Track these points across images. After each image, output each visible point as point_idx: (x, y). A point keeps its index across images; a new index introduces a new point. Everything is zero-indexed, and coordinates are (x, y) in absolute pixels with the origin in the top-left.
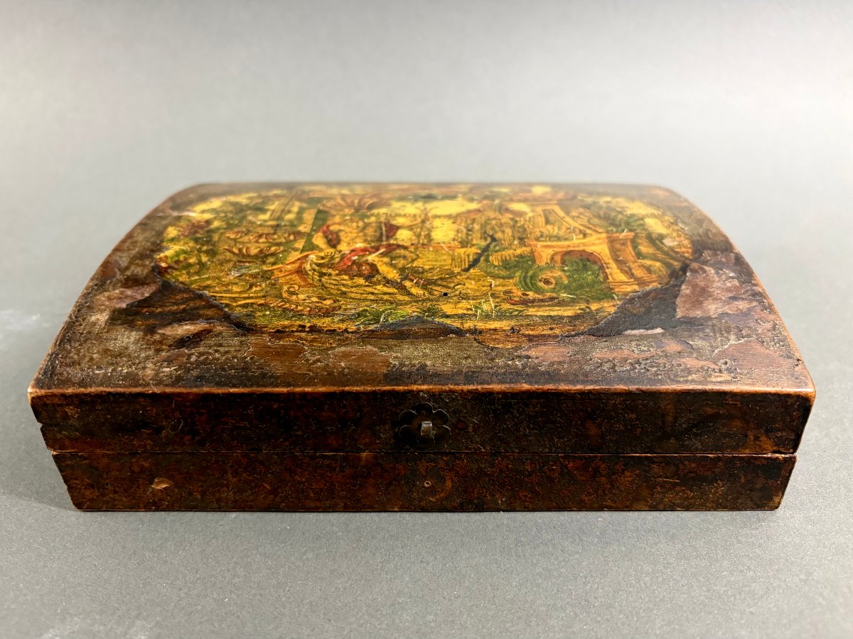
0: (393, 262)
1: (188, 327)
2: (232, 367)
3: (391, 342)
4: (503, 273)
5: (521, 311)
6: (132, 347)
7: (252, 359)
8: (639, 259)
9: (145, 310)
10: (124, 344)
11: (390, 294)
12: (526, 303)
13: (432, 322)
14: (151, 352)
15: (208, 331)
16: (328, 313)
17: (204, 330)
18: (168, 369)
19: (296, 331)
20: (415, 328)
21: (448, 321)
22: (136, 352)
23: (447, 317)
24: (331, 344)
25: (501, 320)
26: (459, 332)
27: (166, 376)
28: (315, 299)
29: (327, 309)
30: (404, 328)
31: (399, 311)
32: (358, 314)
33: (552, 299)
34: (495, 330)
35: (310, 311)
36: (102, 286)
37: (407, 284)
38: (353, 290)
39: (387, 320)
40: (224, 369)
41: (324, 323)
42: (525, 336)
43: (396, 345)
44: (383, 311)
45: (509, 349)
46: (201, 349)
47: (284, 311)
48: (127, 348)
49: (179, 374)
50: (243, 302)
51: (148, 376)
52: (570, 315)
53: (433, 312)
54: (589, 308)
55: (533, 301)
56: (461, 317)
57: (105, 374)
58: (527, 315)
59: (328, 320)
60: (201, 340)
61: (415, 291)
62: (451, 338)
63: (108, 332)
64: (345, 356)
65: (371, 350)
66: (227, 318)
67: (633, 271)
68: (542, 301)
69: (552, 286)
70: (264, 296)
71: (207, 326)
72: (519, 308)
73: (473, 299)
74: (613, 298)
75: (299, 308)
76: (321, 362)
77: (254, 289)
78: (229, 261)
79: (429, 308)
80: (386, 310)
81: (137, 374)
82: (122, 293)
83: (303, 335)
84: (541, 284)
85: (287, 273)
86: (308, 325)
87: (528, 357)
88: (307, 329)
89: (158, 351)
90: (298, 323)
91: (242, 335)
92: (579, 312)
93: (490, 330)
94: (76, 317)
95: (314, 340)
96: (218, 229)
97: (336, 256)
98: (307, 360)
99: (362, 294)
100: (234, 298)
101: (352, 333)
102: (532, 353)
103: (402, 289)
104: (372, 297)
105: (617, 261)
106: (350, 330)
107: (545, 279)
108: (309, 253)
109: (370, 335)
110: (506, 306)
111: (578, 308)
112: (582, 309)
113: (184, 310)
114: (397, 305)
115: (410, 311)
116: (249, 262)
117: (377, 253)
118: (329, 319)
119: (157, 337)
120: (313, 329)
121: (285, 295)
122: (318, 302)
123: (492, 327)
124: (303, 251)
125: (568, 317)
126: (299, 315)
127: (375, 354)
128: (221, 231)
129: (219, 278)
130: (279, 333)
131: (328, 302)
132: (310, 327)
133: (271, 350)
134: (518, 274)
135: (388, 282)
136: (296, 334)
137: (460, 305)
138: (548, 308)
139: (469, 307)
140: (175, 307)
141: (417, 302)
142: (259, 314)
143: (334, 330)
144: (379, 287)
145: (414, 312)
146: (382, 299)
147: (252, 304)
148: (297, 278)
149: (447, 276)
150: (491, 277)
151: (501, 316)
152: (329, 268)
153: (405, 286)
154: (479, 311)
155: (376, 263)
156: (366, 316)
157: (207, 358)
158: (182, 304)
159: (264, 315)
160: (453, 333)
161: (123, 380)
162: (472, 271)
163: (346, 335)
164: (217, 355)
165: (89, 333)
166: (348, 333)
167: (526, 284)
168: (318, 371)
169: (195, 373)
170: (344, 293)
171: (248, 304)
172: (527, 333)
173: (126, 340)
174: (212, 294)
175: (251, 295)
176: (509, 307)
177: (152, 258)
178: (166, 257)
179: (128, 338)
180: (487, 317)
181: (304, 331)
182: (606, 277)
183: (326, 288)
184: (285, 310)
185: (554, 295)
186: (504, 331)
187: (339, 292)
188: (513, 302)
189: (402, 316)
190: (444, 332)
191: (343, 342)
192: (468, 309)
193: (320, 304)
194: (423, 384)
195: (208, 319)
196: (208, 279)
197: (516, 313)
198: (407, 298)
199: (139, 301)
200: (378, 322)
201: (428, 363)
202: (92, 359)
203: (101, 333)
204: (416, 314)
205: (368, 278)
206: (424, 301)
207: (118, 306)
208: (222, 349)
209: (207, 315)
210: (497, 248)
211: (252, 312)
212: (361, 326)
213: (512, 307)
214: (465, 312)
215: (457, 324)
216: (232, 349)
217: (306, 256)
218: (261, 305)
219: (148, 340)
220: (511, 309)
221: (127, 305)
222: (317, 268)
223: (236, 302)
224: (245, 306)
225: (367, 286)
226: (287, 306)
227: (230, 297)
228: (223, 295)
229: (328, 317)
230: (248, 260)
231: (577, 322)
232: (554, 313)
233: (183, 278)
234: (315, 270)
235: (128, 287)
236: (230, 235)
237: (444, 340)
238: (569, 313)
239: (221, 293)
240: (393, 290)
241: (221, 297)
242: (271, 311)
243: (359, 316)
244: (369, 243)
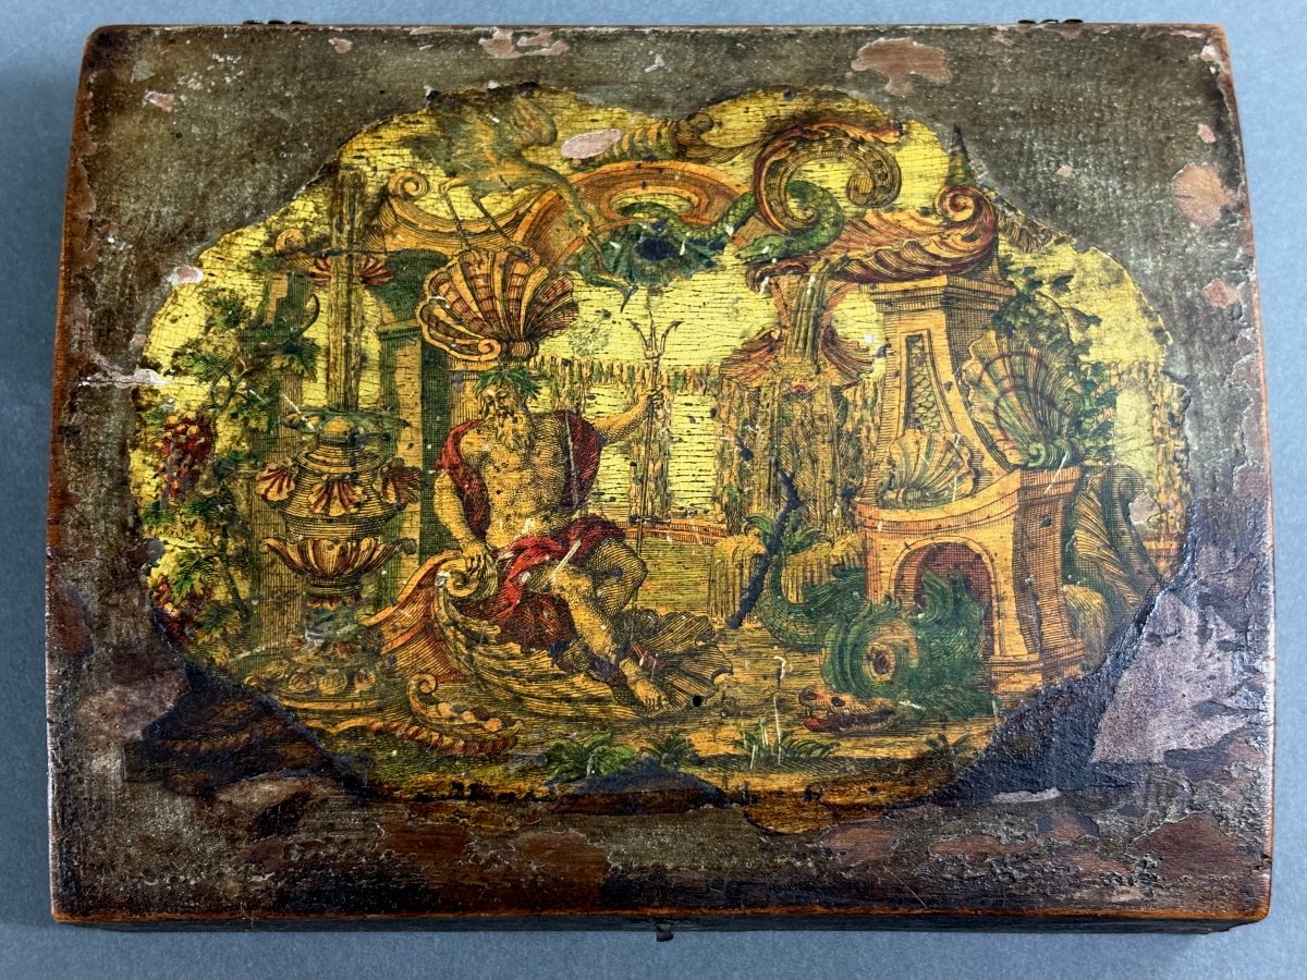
0: (599, 593)
1: (267, 787)
2: (361, 874)
3: (610, 821)
4: (804, 632)
5: (827, 748)
6: (187, 833)
7: (389, 854)
8: (1066, 581)
9: (179, 747)
10: (170, 827)
11: (598, 700)
12: (838, 725)
13: (675, 775)
14: (222, 844)
15: (302, 796)
16: (496, 752)
17: (296, 795)
18: (260, 879)
19: (450, 797)
20: (646, 790)
21: (700, 773)
22: (196, 844)
23: (701, 762)
24: (509, 825)
25: (791, 770)
26: (720, 798)
27: (262, 891)
28: (468, 717)
29: (494, 741)
30: (627, 790)
31: (617, 749)
32: (548, 755)
33: (885, 713)
34: (779, 793)
35: (465, 747)
36: (77, 676)
37: (629, 669)
38: (534, 687)
39: (598, 772)
40: (349, 878)
41: (492, 775)
42: (828, 806)
43: (615, 828)
44: (590, 750)
45: (799, 835)
46: (303, 836)
47: (421, 750)
48: (178, 835)
49: (281, 888)
50: (345, 725)
51: (231, 892)
52: (909, 757)
53: (675, 749)
54: (943, 738)
55: (849, 721)
56: (725, 762)
57: (162, 887)
58: (836, 758)
59: (497, 770)
60: (298, 818)
61: (644, 691)
62: (707, 811)
63: (133, 798)
64: (536, 849)
65: (577, 838)
66: (326, 766)
67: (1046, 629)
68: (865, 719)
69: (887, 677)
70: (380, 709)
71: (298, 783)
72: (822, 738)
73: (747, 716)
74: (990, 712)
75: (447, 741)
76: (499, 863)
77: (359, 687)
78: (291, 595)
79: (669, 740)
80: (595, 744)
81: (213, 888)
82: (122, 698)
83: (461, 804)
84: (869, 669)
85: (408, 636)
86: (467, 783)
87: (829, 852)
88: (467, 793)
89: (232, 840)
90: (450, 777)
91: (362, 806)
92: (926, 748)
93: (771, 793)
94: (66, 763)
95: (480, 817)
96: (235, 458)
97: (490, 571)
98: (477, 859)
99: (550, 700)
100: (328, 713)
101: (543, 799)
102: (837, 843)
103: (619, 683)
104: (567, 710)
106: (538, 795)
107: (879, 653)
108: (437, 559)
109: (573, 805)
110: (803, 735)
111: (924, 739)
112: (931, 742)
113: (249, 747)
114: (614, 730)
115: (634, 747)
116: (331, 599)
117: (564, 562)
118: (501, 768)
119: (222, 810)
120: (479, 793)
121: (416, 704)
122: (476, 726)
123: (775, 787)
124: (424, 554)
125: (906, 761)
126: (447, 758)
127: (582, 846)
128: (245, 468)
129: (286, 654)
130: (424, 801)
131: (493, 725)
132: (472, 787)
133: (415, 837)
134: (830, 636)
135: (594, 664)
136: (451, 803)
137: (724, 732)
138: (873, 740)
139: (738, 738)
140: (232, 740)
141: (647, 722)
142: (380, 756)
143: (512, 795)
144: (579, 680)
145: (643, 750)
146: (586, 717)
147: (364, 729)
148: (428, 651)
149: (700, 643)
150: (782, 645)
151: (793, 758)
152: (482, 616)
153: (625, 677)
154: (755, 748)
155: (566, 596)
156: (561, 761)
157: (316, 855)
158: (242, 728)
159: (390, 758)
160: (710, 802)
161: (194, 899)
162: (746, 625)
163: (532, 805)
164: (332, 850)
165: (102, 800)
166: (536, 800)
167: (843, 672)
168: (497, 880)
169: (304, 884)
170: (518, 699)
171: (355, 728)
172: (831, 800)
173: (173, 818)
174: (287, 703)
175: (357, 705)
176: (807, 737)
177: (142, 587)
178: (165, 580)
179: (172, 811)
180: (768, 763)
181: (462, 798)
182: (990, 651)
183: (485, 682)
184: (423, 744)
185: (888, 703)
186: (795, 795)
187: (509, 696)
188: (816, 723)
189: (623, 761)
190: (697, 798)
191: (531, 821)
192: (738, 743)
193: (478, 731)
194: (661, 907)
195: (296, 767)
196: (266, 655)
197: (817, 752)
198: (627, 713)
199: (162, 721)
200: (582, 776)
201: (669, 866)
202: (128, 857)
203: (123, 801)
204: (646, 754)
205: (557, 651)
206: (660, 719)
207: (128, 735)
208: (338, 837)
209: (293, 759)
210: (798, 536)
211: (367, 750)
212: (556, 785)
213: (812, 737)
214: (730, 750)
215: (716, 781)
216: (353, 837)
217: (433, 573)
218: (379, 732)
219: (209, 818)
220: (809, 742)
221: (144, 733)
222: (459, 617)
223: (334, 726)
224: (354, 734)
225: (557, 677)
226: (424, 735)
227: (320, 712)
228: (306, 705)
229: (498, 763)
230: (327, 591)
231: (918, 776)
232: (881, 753)
233: (220, 655)
234: (455, 623)
235: (128, 682)
236: (267, 490)
237: (693, 817)
238: (907, 753)
239: (303, 701)
240: (603, 690)
241: (305, 710)
242: (399, 749)
243: (550, 762)
244: (546, 518)
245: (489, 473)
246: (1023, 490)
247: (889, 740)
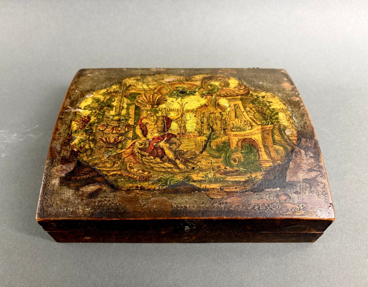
0: (171, 147)
1: (92, 187)
2: (112, 208)
3: (173, 195)
4: (217, 154)
5: (224, 178)
6: (72, 198)
7: (119, 204)
8: (274, 145)
9: (73, 178)
10: (68, 196)
11: (171, 168)
12: (226, 173)
13: (188, 184)
14: (79, 201)
15: (100, 190)
16: (146, 179)
17: (99, 189)
18: (88, 209)
19: (135, 190)
20: (182, 188)
21: (195, 184)
22: (73, 200)
23: (194, 181)
24: (149, 196)
25: (216, 183)
26: (199, 190)
27: (88, 212)
28: (141, 172)
29: (146, 177)
30: (177, 188)
31: (175, 178)
32: (159, 180)
33: (237, 171)
34: (213, 189)
35: (139, 178)
36: (52, 163)
37: (178, 161)
38: (156, 165)
39: (170, 184)
40: (109, 209)
41: (145, 185)
42: (225, 192)
43: (174, 197)
44: (169, 178)
45: (219, 199)
46: (99, 199)
47: (129, 178)
48: (69, 198)
49: (92, 212)
50: (112, 173)
51: (80, 212)
52: (244, 180)
53: (188, 178)
54: (251, 176)
55: (229, 172)
56: (200, 181)
57: (64, 211)
58: (226, 181)
59: (146, 183)
60: (98, 194)
61: (181, 166)
62: (197, 193)
63: (60, 190)
64: (155, 202)
65: (165, 199)
66: (107, 183)
67: (271, 154)
68: (232, 172)
69: (237, 163)
70: (120, 170)
71: (99, 186)
72: (223, 176)
73: (205, 171)
74: (261, 171)
75: (135, 177)
76: (146, 206)
77: (116, 165)
78: (102, 147)
79: (187, 176)
80: (170, 177)
81: (76, 212)
82: (61, 167)
83: (138, 191)
84: (232, 162)
85: (128, 155)
86: (139, 186)
87: (226, 203)
88: (139, 189)
89: (82, 200)
90: (136, 185)
91: (114, 192)
92: (247, 178)
93: (211, 189)
94: (46, 182)
95: (142, 194)
96: (94, 123)
97: (147, 143)
98: (141, 205)
99: (159, 168)
100: (108, 171)
101: (157, 190)
102: (228, 201)
103: (175, 164)
104: (163, 170)
105: (264, 146)
106: (156, 189)
107: (234, 158)
108: (135, 141)
109: (164, 191)
110: (218, 175)
111: (247, 177)
112: (248, 177)
113: (89, 178)
114: (174, 174)
115: (179, 178)
116: (111, 148)
117: (163, 141)
118: (148, 183)
119: (80, 193)
120: (142, 189)
121: (128, 169)
122: (142, 173)
123: (212, 187)
124: (133, 140)
125: (243, 181)
126: (135, 181)
127: (166, 201)
128: (96, 125)
129: (100, 158)
130: (129, 191)
131: (146, 173)
132: (140, 187)
133: (126, 199)
134: (223, 155)
135: (170, 161)
136: (135, 191)
137: (200, 175)
138: (235, 177)
139: (203, 176)
140: (85, 176)
141: (182, 173)
142: (119, 180)
143: (150, 189)
144: (166, 164)
145: (181, 179)
146: (168, 171)
147: (116, 174)
148: (132, 158)
149: (194, 156)
150: (212, 157)
151: (216, 181)
152: (145, 151)
153: (177, 163)
154: (207, 178)
155: (163, 147)
156: (162, 181)
157: (102, 204)
158: (87, 174)
159: (121, 180)
160: (197, 190)
161: (71, 214)
162: (204, 153)
163: (155, 191)
164: (106, 202)
165: (53, 190)
166: (155, 190)
167: (226, 162)
168: (146, 210)
169: (98, 211)
170: (152, 168)
171: (114, 174)
172: (226, 190)
173: (69, 194)
174: (99, 169)
175: (115, 169)
176: (219, 176)
177: (70, 145)
178: (75, 144)
179: (69, 193)
180: (210, 182)
181: (138, 190)
182: (259, 158)
183: (145, 164)
184: (129, 177)
185: (237, 168)
186: (217, 189)
187: (150, 167)
188: (221, 173)
189: (176, 181)
190: (193, 190)
191: (154, 195)
192: (203, 177)
193: (142, 175)
194: (186, 217)
195: (99, 182)
196: (95, 159)
197: (222, 179)
198: (178, 171)
199: (70, 173)
200: (167, 185)
201: (188, 206)
202: (57, 204)
203: (58, 190)
204: (182, 180)
205: (161, 158)
206: (185, 172)
207: (61, 175)
208: (107, 199)
209: (99, 181)
210: (214, 137)
211: (116, 179)
212: (160, 187)
213: (221, 176)
214: (201, 179)
215: (198, 186)
216: (111, 199)
217: (134, 143)
218: (119, 175)
219: (77, 194)
220: (220, 177)
221: (65, 175)
222: (139, 151)
223: (109, 173)
224: (113, 175)
225: (161, 163)
226: (130, 175)
227: (106, 170)
228: (103, 169)
229: (147, 182)
230: (110, 146)
231: (246, 185)
232: (237, 180)
233: (85, 159)
234: (139, 153)
235: (63, 164)
236: (100, 128)
237: (193, 194)
238: (243, 180)
239: (102, 168)
240: (172, 166)
241: (103, 170)
242: (124, 179)
243: (159, 181)
244: (160, 133)
245: (148, 126)
246: (262, 128)
247: (238, 177)
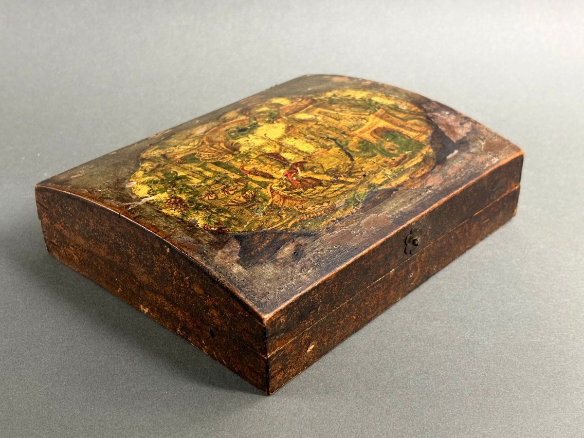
0: (315, 172)
1: (287, 249)
2: (335, 255)
3: (377, 208)
4: (368, 154)
5: (403, 168)
6: (279, 272)
7: (336, 246)
8: (406, 121)
9: (253, 253)
10: (272, 273)
11: (342, 188)
12: (399, 163)
13: (379, 191)
14: (290, 269)
15: (298, 245)
16: (334, 209)
17: (296, 246)
18: (310, 271)
19: (334, 224)
20: (376, 197)
21: (384, 187)
22: (283, 272)
23: (381, 185)
24: (356, 222)
25: (401, 176)
26: (395, 190)
27: (314, 273)
28: (318, 206)
29: (330, 207)
30: (373, 199)
31: (360, 193)
32: (346, 203)
33: (405, 156)
35: (325, 212)
36: (205, 255)
37: (341, 179)
38: (325, 193)
39: (361, 200)
40: (333, 257)
41: (339, 214)
42: (418, 178)
43: (380, 208)
45: (420, 187)
46: (309, 254)
47: (315, 219)
48: (276, 274)
49: (318, 270)
50: (290, 224)
51: (306, 279)
52: (421, 160)
53: (373, 186)
54: (423, 154)
55: (400, 161)
56: (386, 182)
57: (287, 290)
58: (407, 169)
60: (303, 251)
61: (351, 180)
62: (395, 193)
63: (254, 272)
64: (368, 224)
65: (374, 216)
66: (297, 235)
67: (414, 129)
68: (403, 159)
69: (397, 151)
71: (294, 243)
72: (399, 167)
73: (378, 172)
74: (424, 145)
75: (319, 214)
76: (364, 232)
77: (283, 216)
78: (242, 210)
79: (368, 185)
80: (354, 195)
81: (301, 281)
82: (224, 252)
83: (339, 224)
84: (391, 152)
85: (282, 201)
86: (334, 219)
87: (430, 187)
88: (337, 221)
89: (292, 266)
90: (329, 220)
91: (316, 239)
92: (422, 157)
93: (404, 182)
95: (347, 224)
96: (192, 198)
97: (284, 182)
98: (357, 234)
99: (332, 193)
100: (282, 225)
101: (357, 212)
102: (429, 184)
103: (343, 182)
104: (339, 193)
105: (399, 126)
106: (354, 212)
107: (389, 149)
108: (269, 186)
109: (364, 209)
110: (395, 169)
111: (419, 156)
113: (271, 243)
114: (355, 190)
115: (363, 190)
117: (299, 172)
119: (281, 261)
120: (340, 219)
121: (301, 211)
122: (321, 207)
123: (402, 181)
124: (264, 187)
125: (421, 162)
126: (323, 217)
127: (378, 217)
128: (197, 198)
129: (256, 220)
130: (329, 229)
131: (325, 204)
132: (337, 219)
133: (337, 238)
134: (375, 151)
135: (332, 182)
136: (336, 225)
137: (378, 177)
138: (410, 162)
139: (382, 176)
140: (265, 244)
141: (359, 185)
142: (307, 226)
143: (348, 216)
144: (333, 186)
145: (366, 190)
146: (344, 192)
148: (290, 201)
149: (350, 167)
150: (367, 158)
151: (399, 174)
152: (294, 189)
153: (343, 180)
154: (388, 176)
155: (308, 176)
156: (351, 202)
157: (318, 257)
158: (264, 240)
159: (310, 225)
160: (393, 191)
162: (355, 159)
163: (356, 215)
164: (320, 253)
165: (245, 278)
167: (387, 155)
168: (368, 236)
169: (323, 265)
170: (324, 197)
172: (417, 176)
173: (270, 271)
174: (269, 229)
175: (287, 219)
177: (200, 229)
178: (204, 225)
179: (268, 269)
180: (395, 177)
181: (337, 223)
182: (409, 137)
183: (312, 198)
184: (314, 217)
185: (403, 154)
186: (409, 180)
187: (322, 198)
188: (394, 165)
189: (364, 194)
190: (389, 194)
191: (359, 218)
193: (324, 208)
194: (412, 219)
195: (288, 240)
196: (252, 223)
197: (402, 170)
198: (353, 185)
199: (241, 251)
200: (359, 203)
201: (402, 209)
202: (269, 287)
203: (251, 275)
205: (320, 185)
206: (361, 183)
208: (318, 249)
209: (285, 239)
210: (343, 143)
211: (302, 226)
212: (356, 208)
214: (384, 179)
215: (389, 187)
216: (322, 247)
217: (271, 189)
218: (300, 221)
219: (280, 265)
220: (398, 169)
221: (239, 256)
222: (289, 192)
223: (287, 226)
224: (295, 225)
225: (327, 188)
226: (312, 216)
228: (275, 226)
229: (337, 211)
230: (250, 205)
231: (427, 162)
232: (415, 163)
233: (239, 229)
234: (290, 193)
235: (221, 248)
236: (208, 198)
237: (394, 196)
239: (273, 226)
240: (343, 185)
241: (276, 227)
242: (309, 222)
243: (348, 204)
244: (284, 168)
245: (259, 170)
246: (376, 116)
247: (413, 160)
